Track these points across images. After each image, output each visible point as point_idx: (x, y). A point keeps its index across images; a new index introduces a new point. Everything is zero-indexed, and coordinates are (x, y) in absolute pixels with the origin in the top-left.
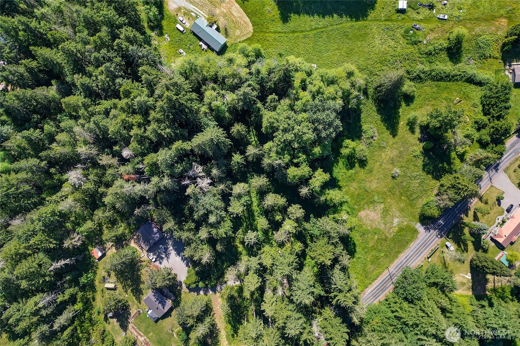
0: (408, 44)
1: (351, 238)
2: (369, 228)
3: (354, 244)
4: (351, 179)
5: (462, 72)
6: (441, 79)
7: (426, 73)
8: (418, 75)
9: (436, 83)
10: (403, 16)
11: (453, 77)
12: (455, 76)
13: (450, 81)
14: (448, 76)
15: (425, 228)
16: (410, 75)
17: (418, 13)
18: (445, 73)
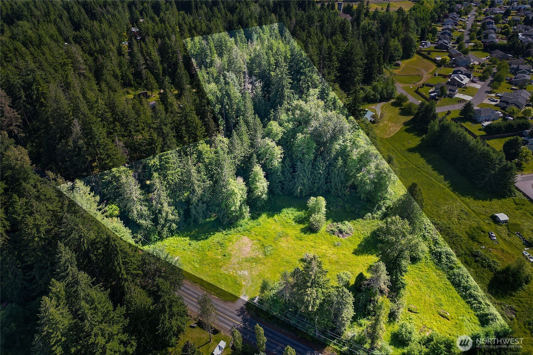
0: (466, 232)
1: (214, 234)
2: (230, 248)
3: (207, 238)
4: (284, 224)
5: (486, 304)
6: (457, 285)
7: (450, 262)
8: (440, 253)
9: (448, 283)
10: (492, 223)
11: (471, 296)
12: (473, 297)
13: (464, 297)
14: (466, 289)
15: (242, 308)
16: (435, 245)
17: (508, 234)
18: (467, 282)
